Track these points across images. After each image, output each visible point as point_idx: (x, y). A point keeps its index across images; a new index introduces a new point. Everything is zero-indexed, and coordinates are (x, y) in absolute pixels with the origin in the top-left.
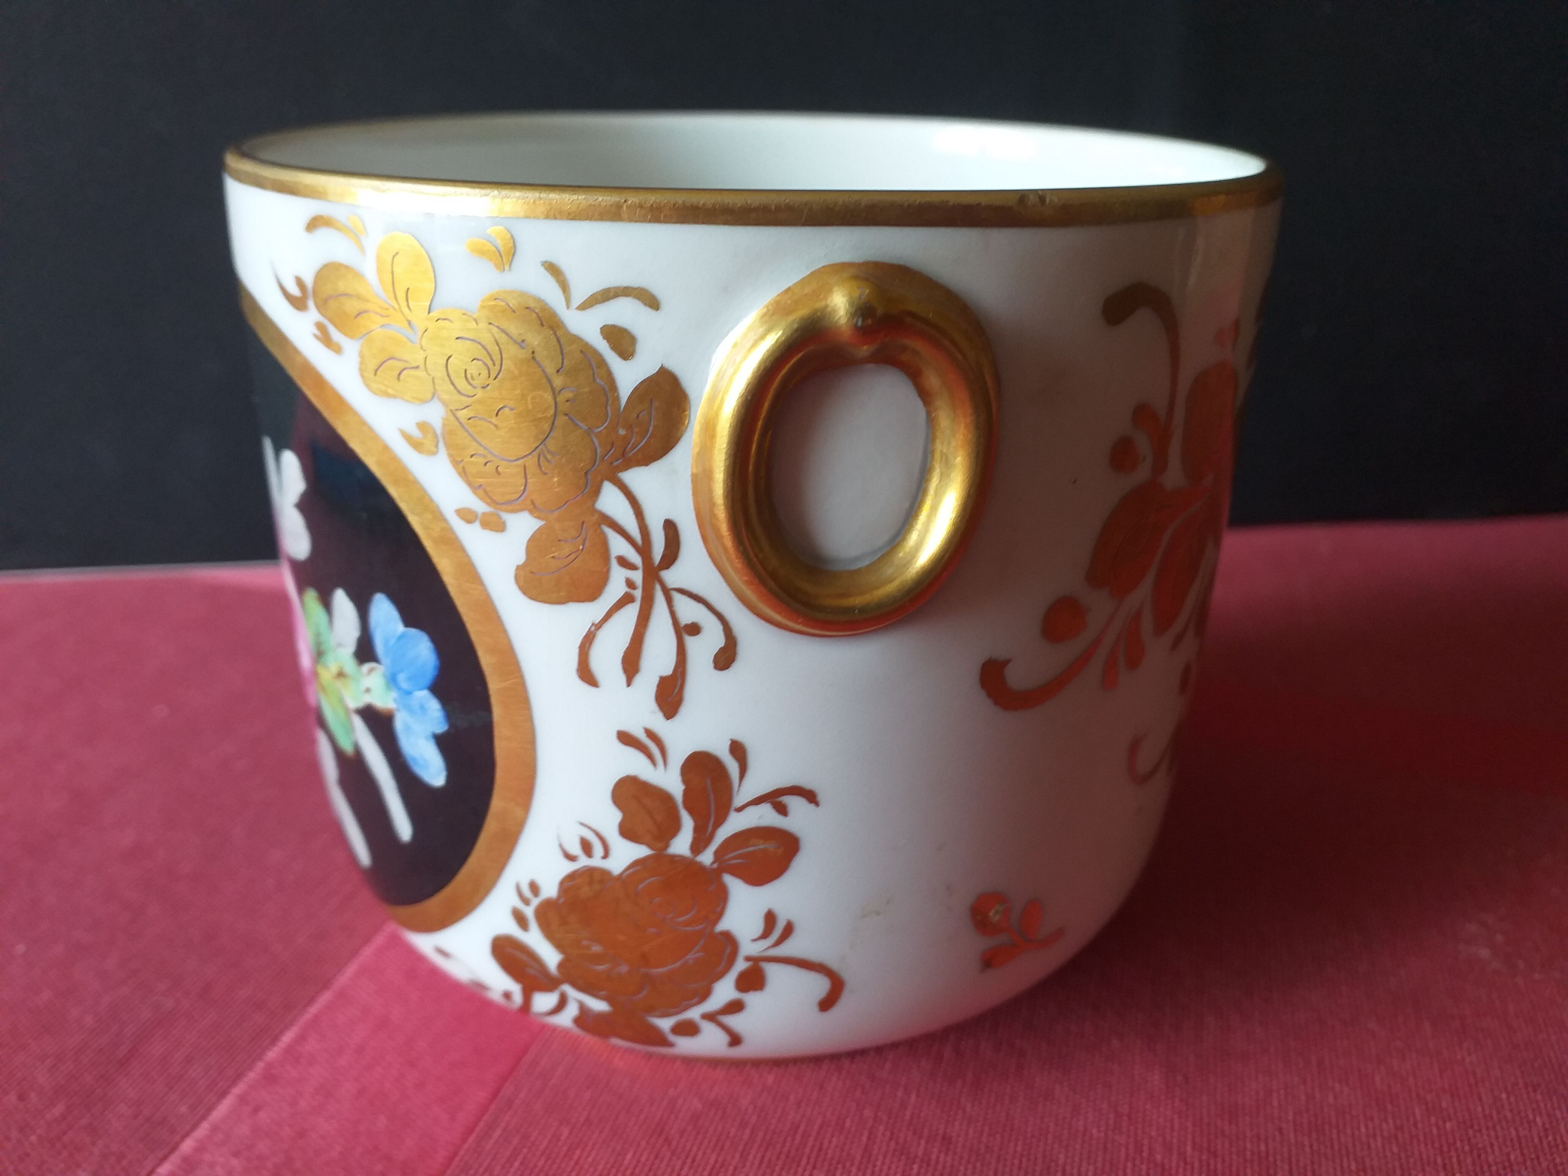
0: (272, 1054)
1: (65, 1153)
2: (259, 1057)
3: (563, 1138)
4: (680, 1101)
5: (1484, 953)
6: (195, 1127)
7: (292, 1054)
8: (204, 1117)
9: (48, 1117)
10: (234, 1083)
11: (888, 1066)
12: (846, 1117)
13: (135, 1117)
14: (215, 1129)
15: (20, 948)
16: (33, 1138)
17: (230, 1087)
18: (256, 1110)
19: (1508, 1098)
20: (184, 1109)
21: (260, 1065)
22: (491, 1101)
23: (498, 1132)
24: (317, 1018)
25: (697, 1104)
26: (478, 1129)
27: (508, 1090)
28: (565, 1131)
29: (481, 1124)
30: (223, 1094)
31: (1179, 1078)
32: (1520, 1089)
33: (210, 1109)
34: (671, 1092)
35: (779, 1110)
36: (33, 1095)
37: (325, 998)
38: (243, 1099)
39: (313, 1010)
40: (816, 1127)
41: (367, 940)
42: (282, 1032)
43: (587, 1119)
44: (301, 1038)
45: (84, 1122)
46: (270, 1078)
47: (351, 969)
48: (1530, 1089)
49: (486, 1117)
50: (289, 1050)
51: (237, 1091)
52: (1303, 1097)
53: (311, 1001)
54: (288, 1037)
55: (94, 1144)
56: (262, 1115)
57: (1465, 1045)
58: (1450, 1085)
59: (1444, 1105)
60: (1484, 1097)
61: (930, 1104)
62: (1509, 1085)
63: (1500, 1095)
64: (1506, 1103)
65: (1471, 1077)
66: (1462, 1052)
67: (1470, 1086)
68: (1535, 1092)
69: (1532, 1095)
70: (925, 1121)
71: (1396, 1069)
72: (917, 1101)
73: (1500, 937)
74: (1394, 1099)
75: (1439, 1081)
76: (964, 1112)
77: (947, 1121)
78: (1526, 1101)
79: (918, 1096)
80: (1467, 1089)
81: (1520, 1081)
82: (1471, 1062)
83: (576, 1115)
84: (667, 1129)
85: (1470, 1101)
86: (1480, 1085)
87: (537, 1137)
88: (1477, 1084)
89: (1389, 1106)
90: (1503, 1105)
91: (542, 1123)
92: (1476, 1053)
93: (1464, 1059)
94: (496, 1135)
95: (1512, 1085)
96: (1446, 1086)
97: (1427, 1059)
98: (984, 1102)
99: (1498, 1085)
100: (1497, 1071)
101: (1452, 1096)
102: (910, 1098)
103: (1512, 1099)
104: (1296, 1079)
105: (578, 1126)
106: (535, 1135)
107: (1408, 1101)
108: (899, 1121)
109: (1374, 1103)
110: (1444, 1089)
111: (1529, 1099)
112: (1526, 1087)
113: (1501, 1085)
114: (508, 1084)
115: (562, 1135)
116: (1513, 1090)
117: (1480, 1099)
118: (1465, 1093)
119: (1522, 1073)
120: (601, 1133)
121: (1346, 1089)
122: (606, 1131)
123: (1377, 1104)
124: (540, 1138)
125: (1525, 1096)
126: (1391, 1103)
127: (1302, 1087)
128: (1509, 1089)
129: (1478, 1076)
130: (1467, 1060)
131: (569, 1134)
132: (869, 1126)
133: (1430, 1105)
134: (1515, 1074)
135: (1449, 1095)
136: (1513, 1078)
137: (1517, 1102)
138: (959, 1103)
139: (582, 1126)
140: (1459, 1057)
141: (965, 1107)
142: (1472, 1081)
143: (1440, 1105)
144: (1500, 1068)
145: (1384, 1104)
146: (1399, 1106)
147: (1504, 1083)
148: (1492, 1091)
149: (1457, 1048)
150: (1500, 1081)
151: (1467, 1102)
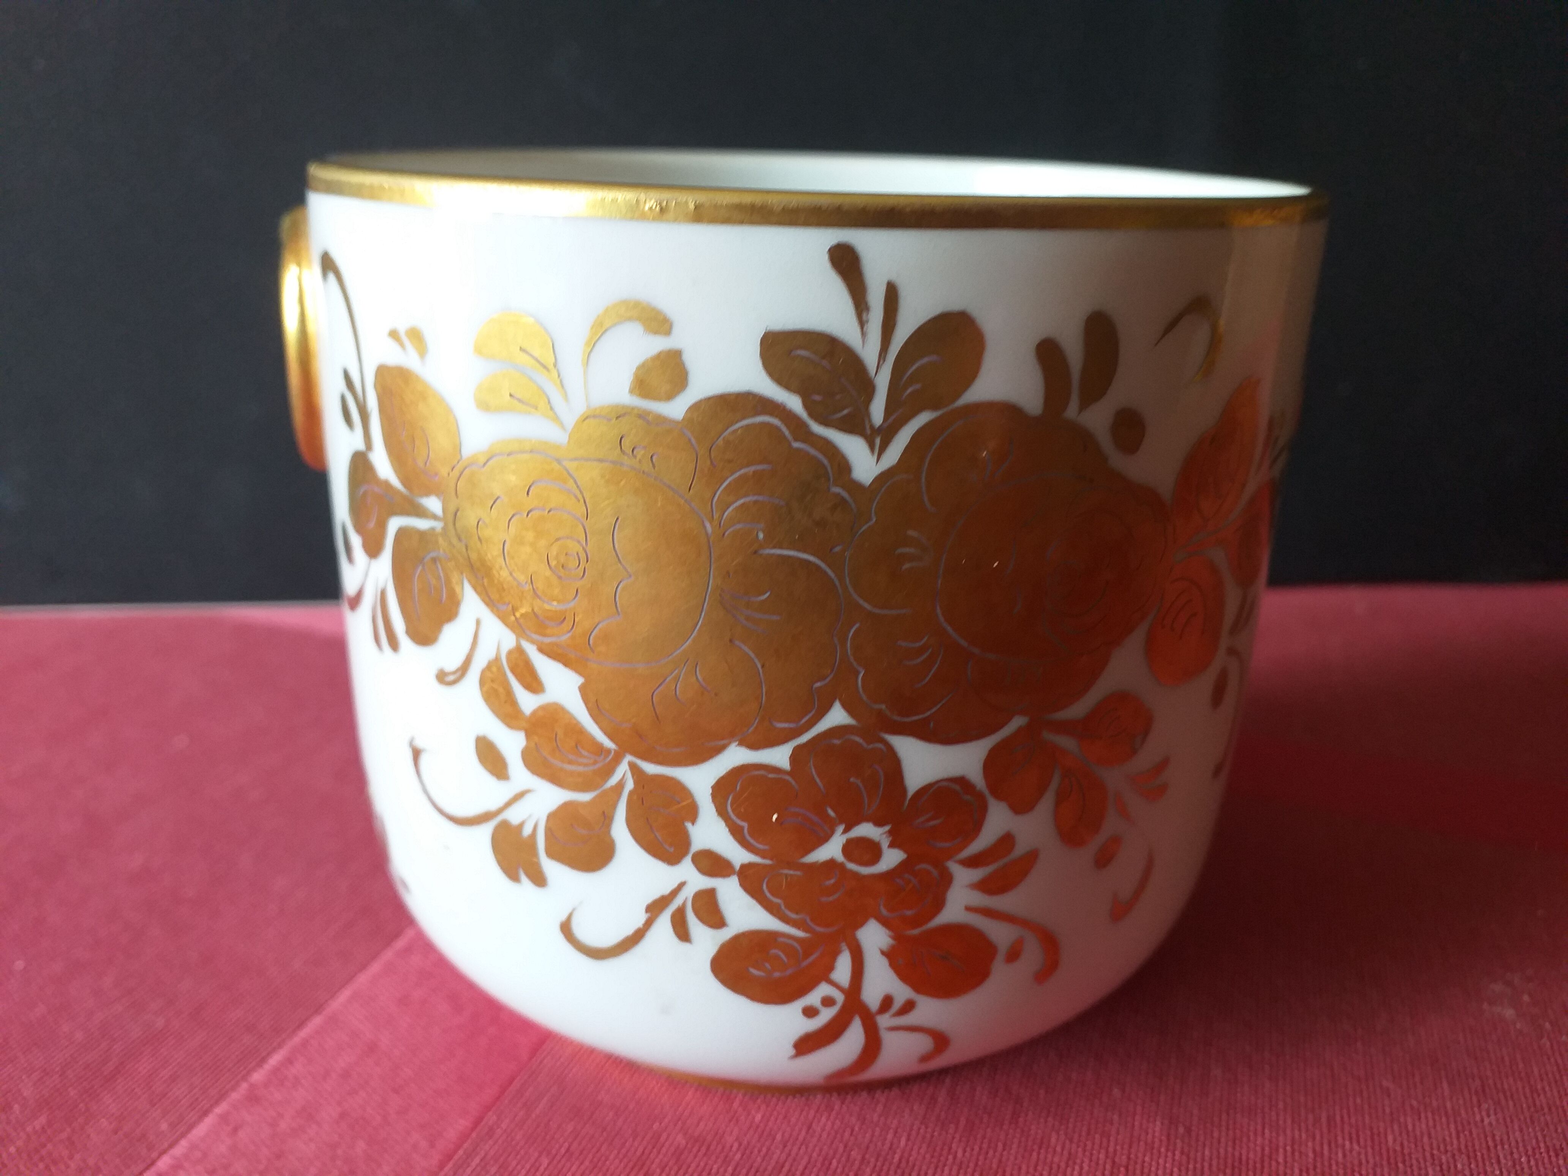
0: (258, 1076)
1: (41, 1166)
2: (244, 1078)
3: (542, 1168)
4: (664, 1136)
5: (1509, 1013)
6: (171, 1146)
7: (278, 1077)
8: (183, 1135)
9: (29, 1129)
10: (217, 1102)
11: (880, 1108)
12: (833, 1158)
13: (116, 1132)
14: (193, 1147)
15: (19, 965)
16: (12, 1149)
17: (212, 1107)
18: (235, 1130)
19: (1529, 1161)
20: (164, 1126)
21: (244, 1086)
22: (473, 1129)
23: (477, 1160)
24: (305, 1043)
25: (681, 1140)
26: (456, 1157)
27: (491, 1118)
28: (545, 1161)
29: (461, 1152)
30: (206, 1113)
31: (1181, 1130)
32: (1541, 1153)
33: (191, 1127)
34: (656, 1126)
35: (764, 1150)
36: (16, 1107)
37: (317, 1021)
38: (224, 1118)
39: (304, 1033)
40: (801, 1168)
41: (363, 967)
42: (269, 1055)
43: (568, 1150)
44: (289, 1061)
45: (64, 1135)
46: (253, 1098)
47: (345, 995)
48: (1552, 1153)
49: (466, 1145)
50: (276, 1071)
51: (218, 1110)
52: (1311, 1155)
53: (301, 1025)
54: (275, 1060)
55: (71, 1157)
56: (241, 1134)
57: (1485, 1106)
58: (1466, 1146)
59: (1459, 1166)
60: (1503, 1161)
61: (920, 1148)
62: (1529, 1148)
63: (1520, 1159)
64: (1525, 1166)
65: (1489, 1139)
66: (1480, 1112)
67: (1488, 1148)
68: (1557, 1155)
69: (1554, 1159)
70: (914, 1166)
71: (1410, 1127)
72: (906, 1145)
73: (1526, 998)
74: (1407, 1158)
75: (1455, 1142)
76: (955, 1158)
77: (936, 1168)
78: (1548, 1166)
79: (908, 1139)
80: (1485, 1151)
81: (1542, 1145)
82: (1490, 1124)
83: (557, 1146)
84: (648, 1163)
85: (1487, 1163)
86: (1499, 1147)
87: (517, 1165)
88: (1496, 1146)
89: (1400, 1165)
90: (1523, 1169)
91: (522, 1152)
92: (1496, 1114)
93: (1482, 1121)
94: (474, 1164)
95: (1534, 1149)
96: (1463, 1147)
97: (1444, 1119)
98: (977, 1148)
99: (1518, 1148)
100: (1517, 1134)
101: (1469, 1157)
102: (900, 1142)
103: (1532, 1163)
104: (1304, 1136)
105: (558, 1157)
106: (514, 1163)
107: (1422, 1162)
108: (887, 1164)
109: (1385, 1163)
110: (1459, 1150)
111: (1551, 1163)
112: (1548, 1152)
113: (1521, 1149)
114: (490, 1113)
115: (540, 1165)
116: (1534, 1154)
117: (1499, 1162)
118: (1483, 1155)
119: (1544, 1137)
120: (582, 1164)
121: (1356, 1147)
122: (587, 1163)
123: (1389, 1163)
124: (519, 1167)
125: (1546, 1160)
126: (1404, 1162)
127: (1310, 1144)
128: (1530, 1153)
129: (1498, 1138)
130: (1486, 1121)
131: (548, 1165)
132: (855, 1167)
133: (1444, 1167)
134: (1537, 1139)
135: (1465, 1159)
136: (1534, 1141)
137: (1537, 1165)
138: (950, 1148)
139: (563, 1156)
140: (1478, 1118)
141: (956, 1152)
142: (1491, 1143)
143: (1456, 1166)
144: (1521, 1130)
145: (1396, 1163)
146: (1411, 1166)
147: (1525, 1146)
148: (1512, 1153)
149: (1476, 1109)
150: (1521, 1145)
151: (1484, 1164)
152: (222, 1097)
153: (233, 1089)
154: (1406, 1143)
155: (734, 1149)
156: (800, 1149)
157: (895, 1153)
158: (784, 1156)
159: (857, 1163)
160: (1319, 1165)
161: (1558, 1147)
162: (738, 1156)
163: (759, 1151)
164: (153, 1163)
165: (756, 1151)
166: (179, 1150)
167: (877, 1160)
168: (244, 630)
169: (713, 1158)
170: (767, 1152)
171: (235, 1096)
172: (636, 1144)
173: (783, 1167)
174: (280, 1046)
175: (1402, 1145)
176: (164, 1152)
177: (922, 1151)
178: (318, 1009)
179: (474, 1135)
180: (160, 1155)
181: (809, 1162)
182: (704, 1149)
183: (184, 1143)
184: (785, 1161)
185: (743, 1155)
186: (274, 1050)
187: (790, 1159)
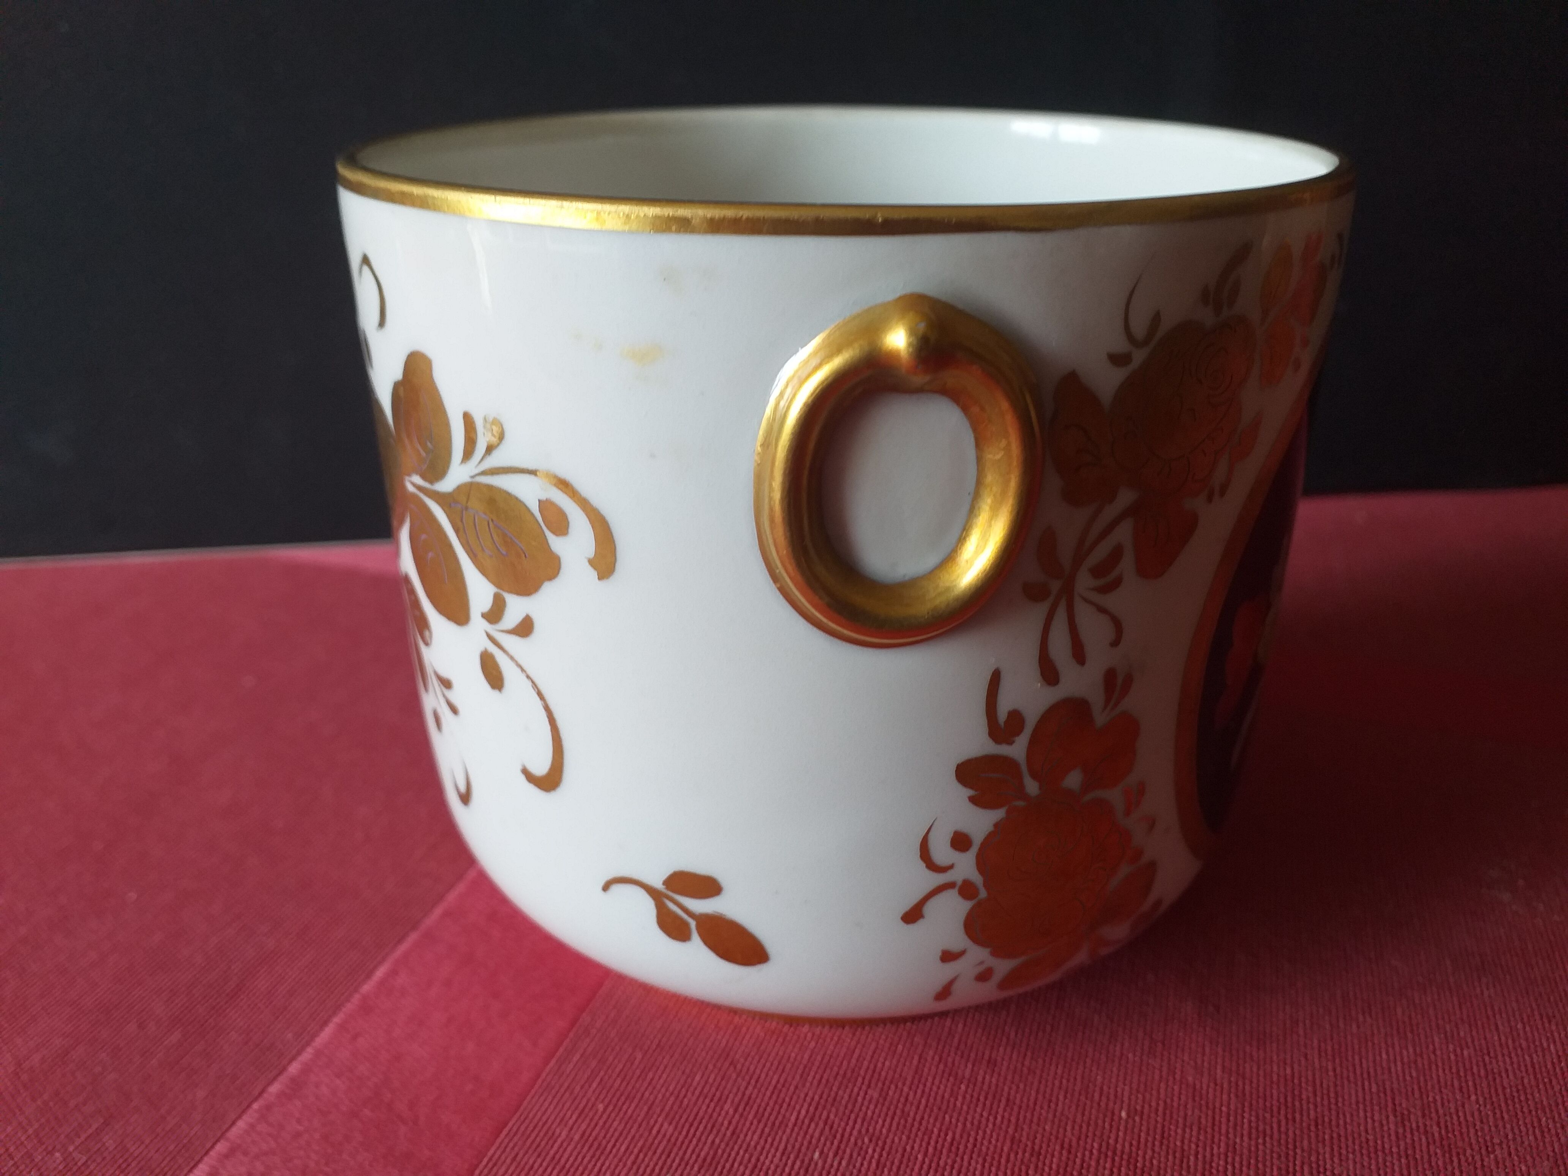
1: (184, 1075)
2: (356, 990)
3: (637, 1062)
4: (744, 1029)
5: (1506, 896)
6: (299, 1053)
7: (385, 986)
8: (308, 1044)
9: (167, 1043)
10: (334, 1013)
13: (245, 1043)
14: (318, 1054)
15: (133, 896)
16: (154, 1062)
18: (355, 1037)
19: (1524, 1028)
20: (290, 1036)
22: (570, 1029)
23: (577, 1056)
27: (585, 1019)
28: (639, 1056)
30: (325, 1023)
31: (1211, 1008)
32: (1535, 1020)
36: (151, 1024)
38: (342, 1027)
42: (375, 968)
43: (659, 1045)
44: (394, 973)
45: (199, 1047)
46: (366, 1008)
48: (1545, 1020)
50: (382, 982)
51: (337, 1020)
55: (209, 1067)
56: (361, 1041)
57: (1484, 980)
58: (1468, 1016)
59: (1462, 1034)
60: (1501, 1027)
61: (976, 1032)
62: (1525, 1016)
63: (1516, 1026)
64: (1521, 1032)
65: (1489, 1009)
66: (1481, 986)
67: (1488, 1017)
68: (1550, 1022)
69: (1547, 1025)
70: (972, 1047)
71: (1417, 1001)
72: (963, 1030)
73: (1521, 882)
74: (1415, 1028)
75: (1458, 1012)
76: (1008, 1039)
77: (992, 1047)
78: (1541, 1031)
79: (965, 1025)
80: (1485, 1020)
81: (1536, 1013)
82: (1490, 996)
83: (649, 1042)
84: (732, 1053)
85: (1487, 1030)
86: (1498, 1016)
87: (613, 1061)
88: (1494, 1016)
89: (1409, 1035)
90: (1519, 1035)
91: (618, 1048)
92: (1494, 986)
93: (1482, 994)
94: (575, 1059)
95: (1528, 1017)
96: (1465, 1017)
97: (1448, 993)
98: (1027, 1030)
99: (1514, 1016)
100: (1514, 1004)
101: (1470, 1026)
102: (957, 1026)
103: (1528, 1029)
104: (1321, 1010)
105: (651, 1051)
106: (611, 1059)
107: (1428, 1030)
108: (947, 1047)
109: (1395, 1032)
110: (1462, 1020)
111: (1544, 1028)
112: (1542, 1019)
113: (1517, 1016)
114: (584, 1014)
115: (635, 1059)
116: (1529, 1021)
117: (1497, 1028)
118: (1483, 1024)
119: (1538, 1006)
120: (671, 1057)
121: (1368, 1019)
122: (676, 1056)
123: (1398, 1032)
124: (616, 1061)
125: (1540, 1027)
126: (1412, 1031)
127: (1327, 1018)
128: (1525, 1020)
129: (1496, 1008)
130: (1486, 993)
131: (643, 1058)
132: (919, 1051)
133: (1449, 1034)
134: (1531, 1007)
135: (1467, 1026)
136: (1529, 1010)
137: (1532, 1032)
138: (1003, 1031)
139: (654, 1051)
140: (1478, 990)
141: (1009, 1034)
142: (1490, 1013)
143: (1459, 1034)
144: (1517, 1001)
145: (1405, 1033)
146: (1419, 1035)
147: (1521, 1015)
148: (1509, 1021)
149: (1476, 983)
150: (1517, 1013)
151: (1484, 1032)
152: (337, 1008)
153: (348, 1000)
154: (1413, 1015)
155: (808, 1038)
156: (867, 1037)
157: (954, 1037)
158: (853, 1043)
159: (920, 1047)
160: (1335, 1036)
161: (1551, 1014)
162: (813, 1044)
163: (832, 1039)
164: (284, 1069)
165: (828, 1040)
166: (307, 1054)
167: (938, 1044)
168: (293, 570)
169: (791, 1047)
170: (839, 1039)
171: (349, 1007)
172: (719, 1037)
173: (854, 1052)
174: (383, 960)
175: (1410, 1017)
176: (293, 1059)
177: (979, 1035)
178: (414, 927)
179: (571, 1035)
180: (290, 1061)
181: (877, 1048)
182: (781, 1040)
183: (310, 1050)
184: (855, 1048)
185: (817, 1043)
186: (380, 963)
187: (859, 1046)
